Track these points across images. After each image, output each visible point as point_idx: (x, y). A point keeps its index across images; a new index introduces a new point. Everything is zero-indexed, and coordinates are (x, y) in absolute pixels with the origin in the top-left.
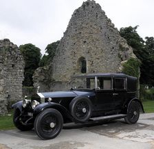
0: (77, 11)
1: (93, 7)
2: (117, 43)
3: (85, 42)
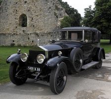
2: (53, 4)
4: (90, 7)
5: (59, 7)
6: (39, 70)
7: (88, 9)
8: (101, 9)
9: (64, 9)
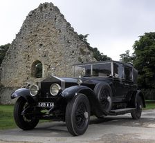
0: (33, 12)
1: (51, 10)
2: (78, 47)
3: (41, 45)
4: (128, 53)
5: (85, 50)
6: (52, 105)
7: (124, 55)
8: (142, 54)
9: (92, 53)
